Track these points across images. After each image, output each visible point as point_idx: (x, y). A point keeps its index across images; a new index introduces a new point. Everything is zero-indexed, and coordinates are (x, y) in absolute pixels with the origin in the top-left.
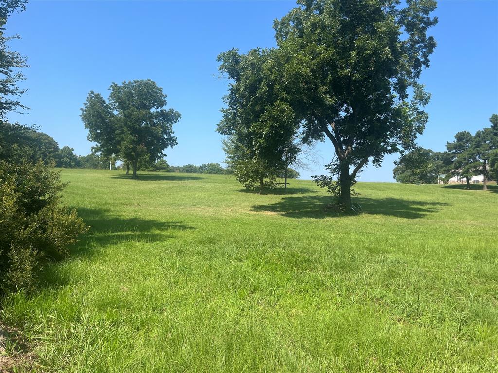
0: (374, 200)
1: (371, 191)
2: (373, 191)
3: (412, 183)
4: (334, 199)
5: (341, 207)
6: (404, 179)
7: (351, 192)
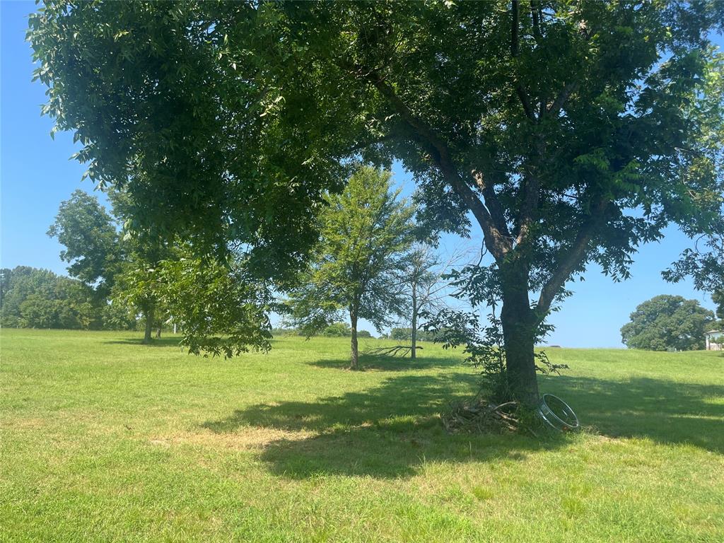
0: (604, 383)
1: (590, 362)
2: (594, 363)
3: (654, 349)
4: (484, 386)
5: (505, 410)
6: (640, 344)
7: (537, 362)
